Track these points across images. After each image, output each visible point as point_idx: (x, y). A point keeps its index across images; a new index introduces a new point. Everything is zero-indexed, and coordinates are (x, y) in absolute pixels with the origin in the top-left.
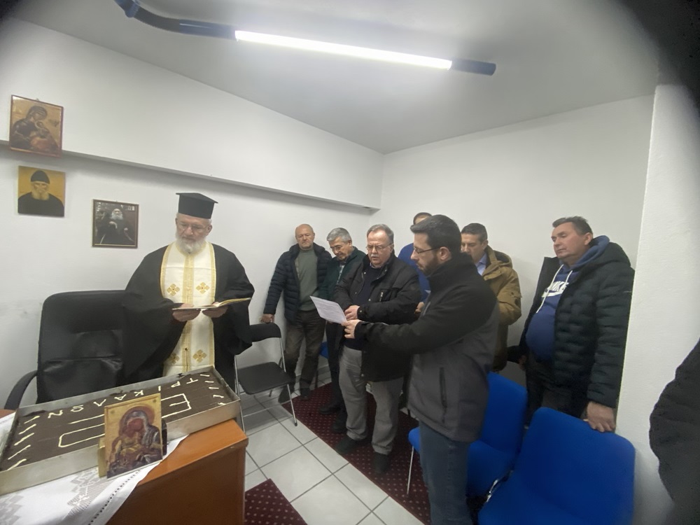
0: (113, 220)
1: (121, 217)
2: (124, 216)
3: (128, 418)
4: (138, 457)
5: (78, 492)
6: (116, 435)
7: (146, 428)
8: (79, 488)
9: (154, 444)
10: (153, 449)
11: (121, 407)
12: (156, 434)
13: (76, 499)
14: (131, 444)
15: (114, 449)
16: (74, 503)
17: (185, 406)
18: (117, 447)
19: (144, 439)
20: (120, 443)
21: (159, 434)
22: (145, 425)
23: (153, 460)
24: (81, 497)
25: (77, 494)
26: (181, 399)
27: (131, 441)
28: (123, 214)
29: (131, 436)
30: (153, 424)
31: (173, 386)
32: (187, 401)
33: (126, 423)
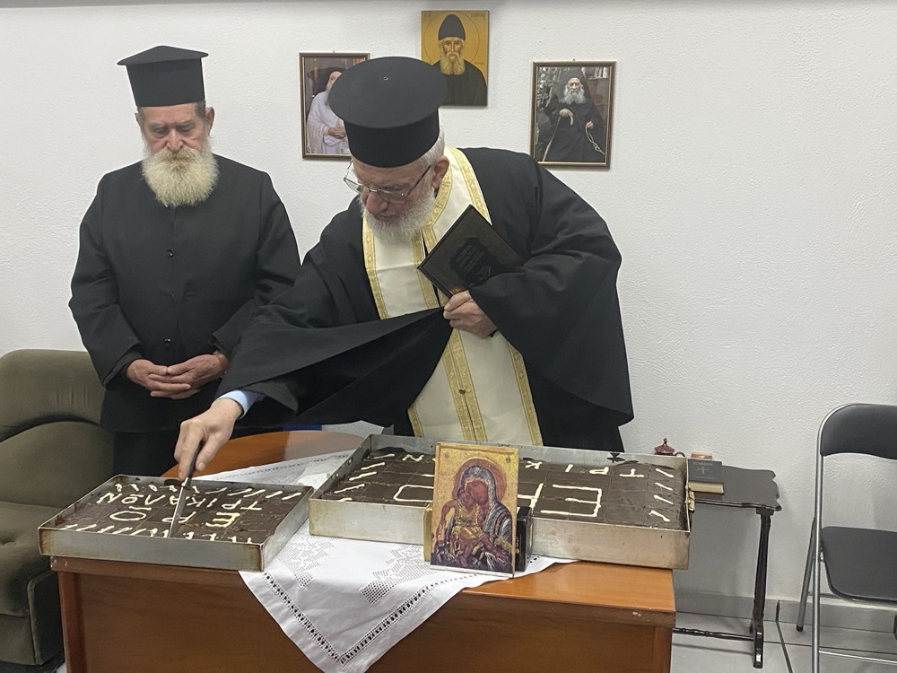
0: (565, 106)
1: (581, 97)
2: (587, 94)
3: (467, 474)
4: (475, 549)
5: (392, 565)
6: (449, 498)
7: (492, 504)
8: (396, 562)
9: (501, 539)
10: (500, 547)
11: (460, 452)
12: (506, 522)
13: (385, 573)
14: (469, 523)
15: (443, 520)
16: (380, 576)
17: (590, 509)
18: (449, 518)
19: (487, 522)
20: (452, 511)
21: (510, 525)
22: (491, 497)
23: (498, 568)
24: (391, 572)
25: (389, 567)
26: (593, 496)
27: (468, 516)
28: (585, 88)
29: (469, 508)
30: (504, 502)
31: (592, 472)
32: (598, 503)
33: (463, 483)
